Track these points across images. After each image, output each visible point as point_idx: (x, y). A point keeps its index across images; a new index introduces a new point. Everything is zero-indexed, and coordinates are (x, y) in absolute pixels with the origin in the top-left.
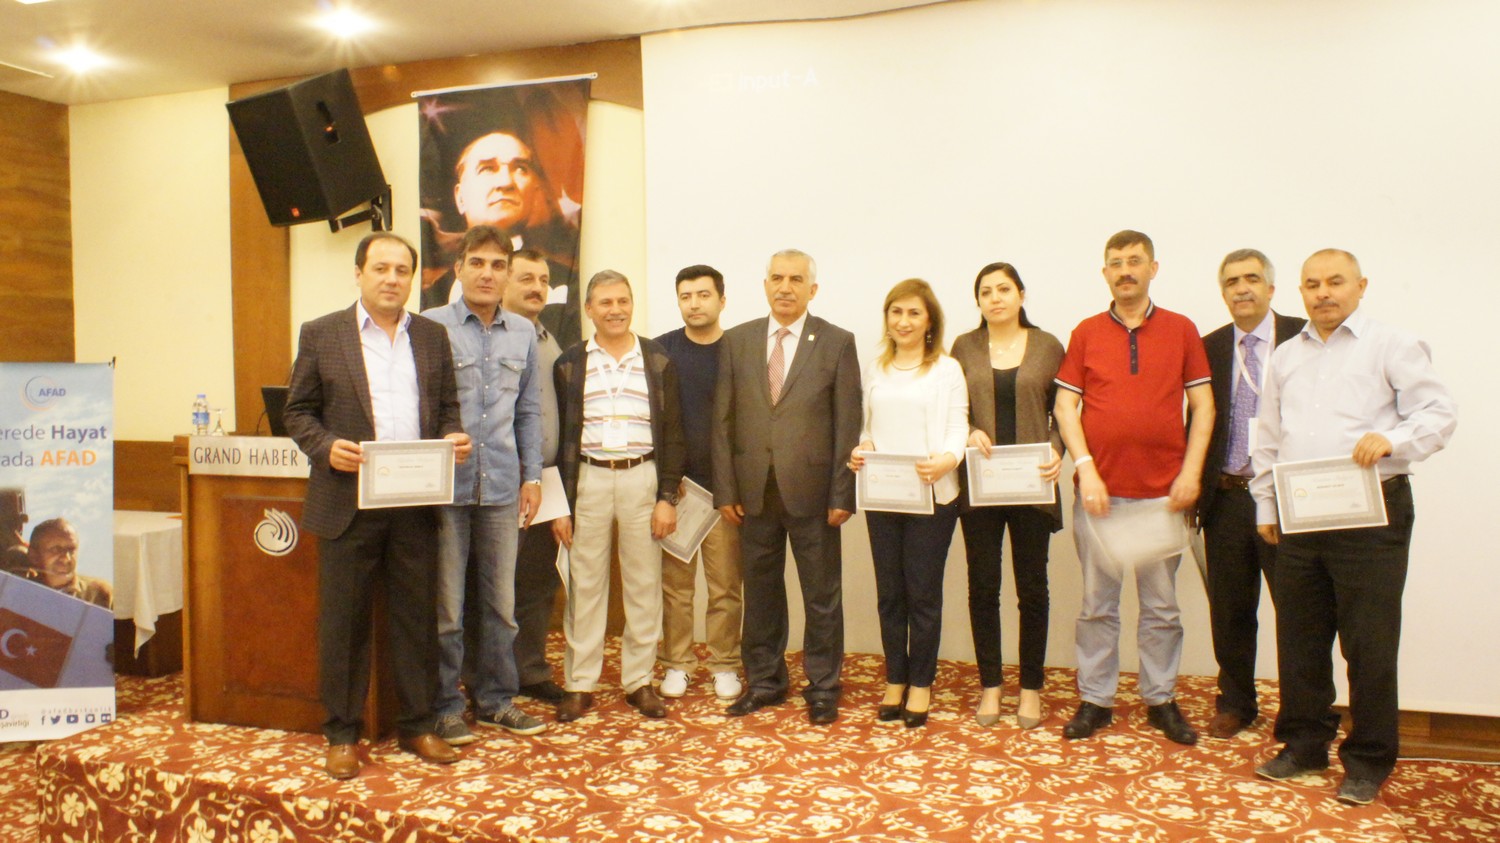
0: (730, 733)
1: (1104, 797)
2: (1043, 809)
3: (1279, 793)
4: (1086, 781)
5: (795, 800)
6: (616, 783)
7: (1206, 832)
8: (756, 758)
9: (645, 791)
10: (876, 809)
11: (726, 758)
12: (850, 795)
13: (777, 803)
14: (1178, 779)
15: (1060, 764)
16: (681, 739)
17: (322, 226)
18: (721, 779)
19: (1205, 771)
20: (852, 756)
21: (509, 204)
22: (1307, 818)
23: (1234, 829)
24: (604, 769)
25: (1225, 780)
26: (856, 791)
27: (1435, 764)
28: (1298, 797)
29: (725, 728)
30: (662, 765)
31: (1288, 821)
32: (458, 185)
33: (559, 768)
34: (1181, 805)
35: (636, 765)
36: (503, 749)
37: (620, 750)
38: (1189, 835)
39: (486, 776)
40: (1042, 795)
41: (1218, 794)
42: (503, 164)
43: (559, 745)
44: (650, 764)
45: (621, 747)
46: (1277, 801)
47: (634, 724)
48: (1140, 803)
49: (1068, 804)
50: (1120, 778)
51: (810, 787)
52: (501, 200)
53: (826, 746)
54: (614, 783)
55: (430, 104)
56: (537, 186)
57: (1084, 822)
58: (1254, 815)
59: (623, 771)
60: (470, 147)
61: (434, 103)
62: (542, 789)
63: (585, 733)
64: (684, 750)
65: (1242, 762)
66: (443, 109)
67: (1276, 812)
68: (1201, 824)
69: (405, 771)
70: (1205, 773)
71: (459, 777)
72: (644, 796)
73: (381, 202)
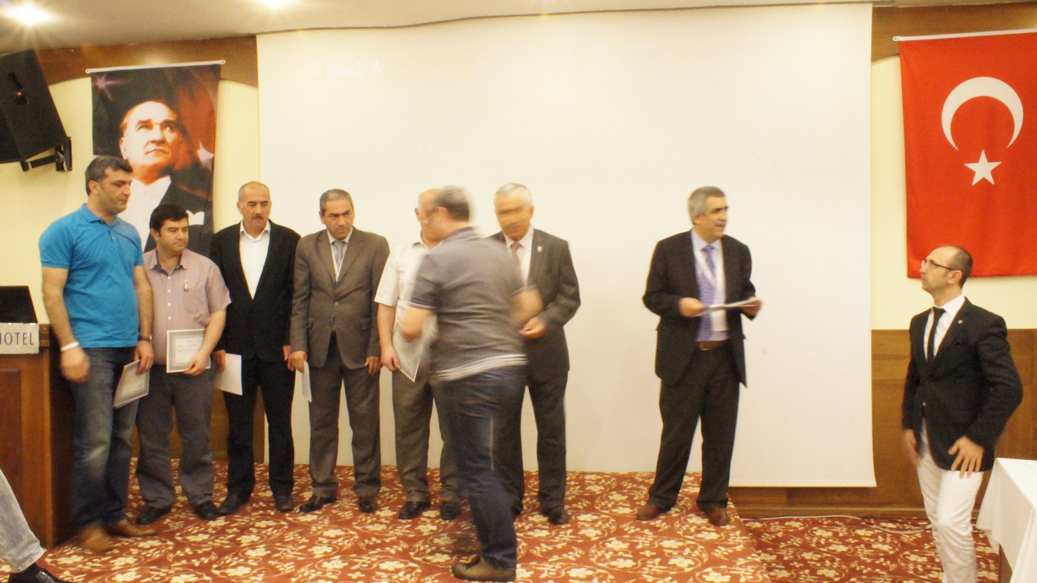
0: (320, 528)
1: (575, 557)
2: (534, 567)
3: (689, 546)
4: (563, 547)
5: (363, 572)
6: (235, 567)
7: (640, 575)
8: (337, 544)
9: (255, 571)
10: (419, 575)
11: (316, 545)
12: (401, 566)
13: (349, 575)
14: (624, 541)
15: (547, 536)
16: (284, 533)
17: (15, 166)
18: (311, 560)
19: (642, 535)
20: (404, 538)
21: (160, 153)
22: (705, 560)
23: (658, 571)
24: (226, 558)
25: (655, 539)
26: (406, 563)
27: (789, 520)
28: (701, 547)
29: (316, 523)
30: (269, 552)
31: (693, 563)
32: (122, 139)
33: (194, 558)
34: (626, 558)
35: (251, 553)
36: (152, 547)
37: (239, 543)
38: (629, 577)
39: (137, 569)
40: (534, 558)
41: (649, 550)
42: (156, 124)
43: (195, 542)
44: (261, 552)
45: (240, 541)
46: (688, 550)
47: (251, 524)
48: (599, 560)
49: (551, 563)
50: (587, 544)
51: (374, 562)
52: (155, 150)
53: (387, 533)
54: (233, 567)
55: (100, 78)
56: (181, 140)
57: (560, 574)
58: (672, 562)
59: (240, 558)
60: (131, 111)
61: (103, 78)
62: (178, 575)
63: (214, 532)
64: (286, 540)
65: (666, 527)
66: (110, 83)
67: (686, 558)
68: (637, 570)
69: (73, 569)
70: (642, 536)
71: (115, 571)
72: (255, 575)
73: (62, 149)
